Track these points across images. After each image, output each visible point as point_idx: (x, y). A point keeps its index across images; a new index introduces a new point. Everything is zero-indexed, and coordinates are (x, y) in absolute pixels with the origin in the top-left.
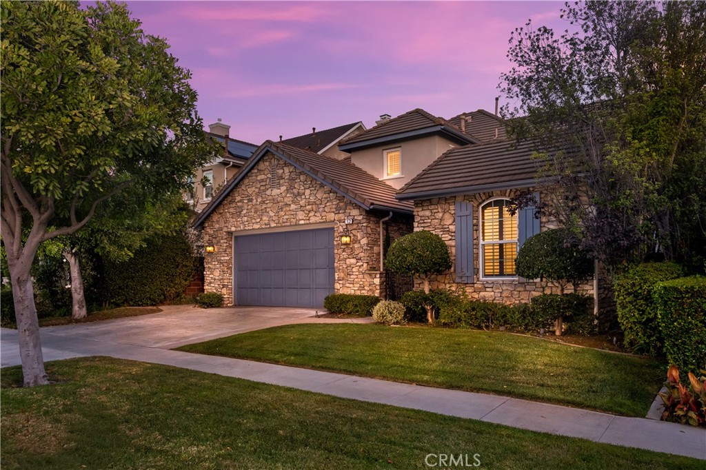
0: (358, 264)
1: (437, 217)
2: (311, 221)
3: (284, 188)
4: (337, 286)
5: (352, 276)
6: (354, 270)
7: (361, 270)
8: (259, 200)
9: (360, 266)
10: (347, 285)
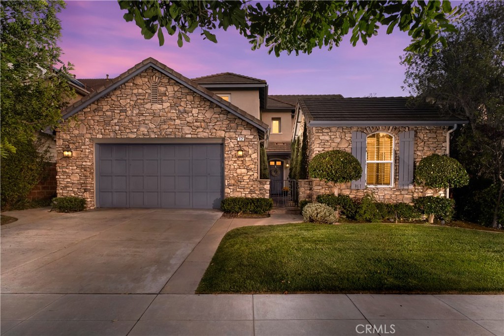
0: (249, 173)
1: (335, 141)
2: (199, 136)
3: (166, 105)
4: (227, 190)
5: (242, 183)
6: (245, 178)
7: (252, 178)
8: (136, 111)
9: (250, 175)
10: (238, 190)
